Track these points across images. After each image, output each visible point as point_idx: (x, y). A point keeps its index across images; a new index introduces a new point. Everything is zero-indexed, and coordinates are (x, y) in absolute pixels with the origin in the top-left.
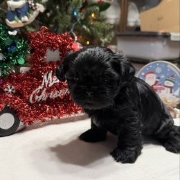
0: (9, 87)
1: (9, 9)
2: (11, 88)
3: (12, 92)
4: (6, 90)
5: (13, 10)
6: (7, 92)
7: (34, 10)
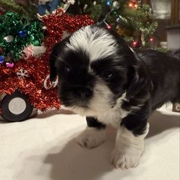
0: (21, 70)
1: (40, 3)
2: (23, 72)
3: (25, 77)
4: (18, 74)
5: (44, 4)
6: (20, 75)
7: (65, 3)
